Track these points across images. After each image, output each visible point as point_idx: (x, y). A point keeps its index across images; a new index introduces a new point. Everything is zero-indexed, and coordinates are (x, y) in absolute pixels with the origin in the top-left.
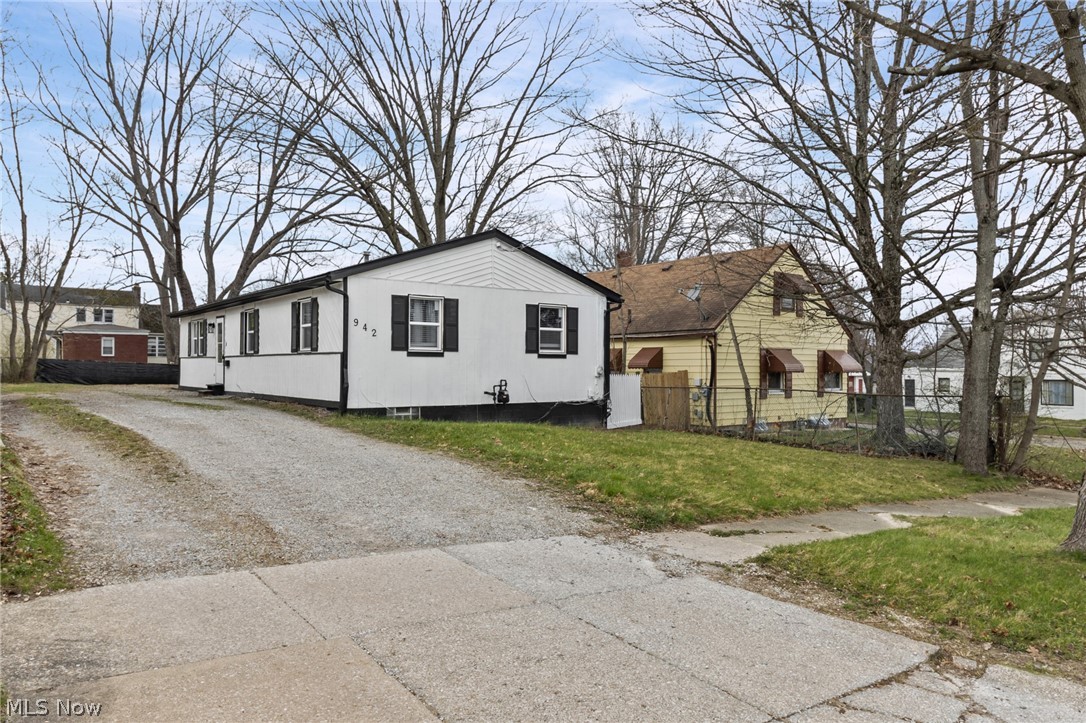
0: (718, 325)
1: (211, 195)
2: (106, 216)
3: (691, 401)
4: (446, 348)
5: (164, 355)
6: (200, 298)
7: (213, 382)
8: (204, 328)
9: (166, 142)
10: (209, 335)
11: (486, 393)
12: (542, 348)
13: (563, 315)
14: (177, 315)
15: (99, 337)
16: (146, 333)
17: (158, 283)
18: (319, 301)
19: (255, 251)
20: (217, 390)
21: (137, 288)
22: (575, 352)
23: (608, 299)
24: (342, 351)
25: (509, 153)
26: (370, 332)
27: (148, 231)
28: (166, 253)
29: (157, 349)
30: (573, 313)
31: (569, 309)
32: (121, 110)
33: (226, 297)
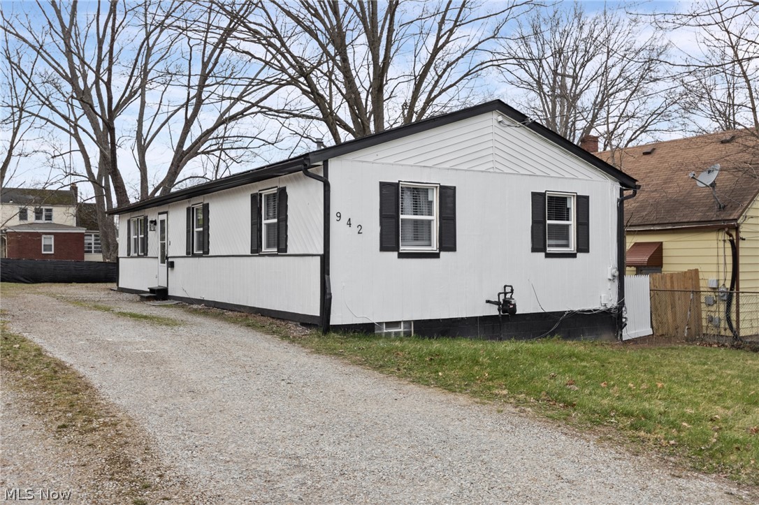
0: (741, 215)
1: (143, 95)
2: (45, 119)
3: (703, 306)
4: (443, 247)
5: (100, 252)
6: (133, 196)
7: (155, 285)
8: (144, 226)
9: (101, 42)
10: (150, 233)
11: (488, 302)
12: (550, 246)
13: (572, 205)
14: (112, 212)
15: (40, 235)
16: (83, 230)
17: (94, 182)
18: (288, 191)
19: (185, 148)
20: (160, 294)
21: (74, 188)
22: (587, 250)
23: (622, 184)
24: (322, 252)
25: (448, 38)
26: (354, 229)
27: (84, 130)
28: (101, 152)
29: (93, 246)
30: (583, 202)
31: (579, 198)
32: (58, 12)
33: (158, 194)
